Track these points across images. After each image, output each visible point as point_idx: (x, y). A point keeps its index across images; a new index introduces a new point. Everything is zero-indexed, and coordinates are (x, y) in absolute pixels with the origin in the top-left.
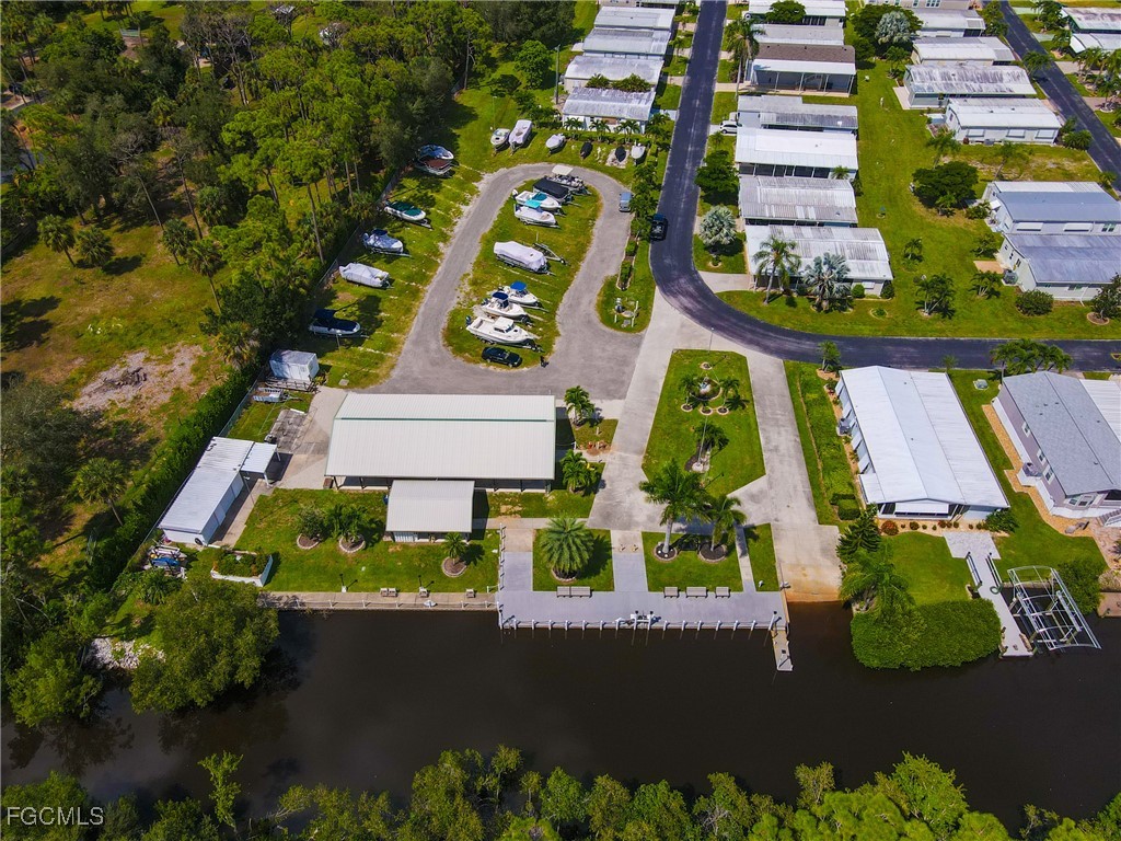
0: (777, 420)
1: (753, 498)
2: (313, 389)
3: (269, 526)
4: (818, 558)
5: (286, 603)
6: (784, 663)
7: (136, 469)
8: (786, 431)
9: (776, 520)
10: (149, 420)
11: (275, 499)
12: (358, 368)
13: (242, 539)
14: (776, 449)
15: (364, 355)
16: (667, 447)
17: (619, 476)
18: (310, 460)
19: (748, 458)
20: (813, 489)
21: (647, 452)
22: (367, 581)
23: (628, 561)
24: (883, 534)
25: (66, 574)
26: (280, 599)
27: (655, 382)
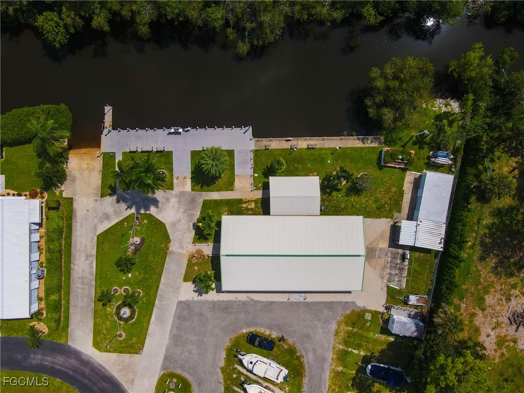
0: (82, 283)
1: (107, 217)
2: (388, 308)
3: (390, 188)
4: (78, 175)
5: (368, 139)
6: (108, 110)
7: (485, 234)
8: (78, 273)
9: (96, 200)
10: (493, 279)
11: (391, 210)
12: (361, 332)
13: (403, 179)
14: (87, 257)
15: (359, 347)
16: (154, 258)
17: (184, 233)
18: (376, 243)
19: (106, 249)
20: (71, 224)
21: (166, 253)
22: (326, 154)
23: (182, 169)
24: (39, 190)
25: (497, 154)
26: (372, 142)
27: (157, 319)
